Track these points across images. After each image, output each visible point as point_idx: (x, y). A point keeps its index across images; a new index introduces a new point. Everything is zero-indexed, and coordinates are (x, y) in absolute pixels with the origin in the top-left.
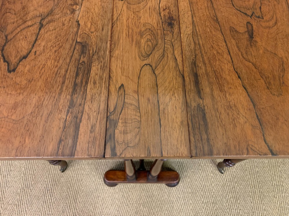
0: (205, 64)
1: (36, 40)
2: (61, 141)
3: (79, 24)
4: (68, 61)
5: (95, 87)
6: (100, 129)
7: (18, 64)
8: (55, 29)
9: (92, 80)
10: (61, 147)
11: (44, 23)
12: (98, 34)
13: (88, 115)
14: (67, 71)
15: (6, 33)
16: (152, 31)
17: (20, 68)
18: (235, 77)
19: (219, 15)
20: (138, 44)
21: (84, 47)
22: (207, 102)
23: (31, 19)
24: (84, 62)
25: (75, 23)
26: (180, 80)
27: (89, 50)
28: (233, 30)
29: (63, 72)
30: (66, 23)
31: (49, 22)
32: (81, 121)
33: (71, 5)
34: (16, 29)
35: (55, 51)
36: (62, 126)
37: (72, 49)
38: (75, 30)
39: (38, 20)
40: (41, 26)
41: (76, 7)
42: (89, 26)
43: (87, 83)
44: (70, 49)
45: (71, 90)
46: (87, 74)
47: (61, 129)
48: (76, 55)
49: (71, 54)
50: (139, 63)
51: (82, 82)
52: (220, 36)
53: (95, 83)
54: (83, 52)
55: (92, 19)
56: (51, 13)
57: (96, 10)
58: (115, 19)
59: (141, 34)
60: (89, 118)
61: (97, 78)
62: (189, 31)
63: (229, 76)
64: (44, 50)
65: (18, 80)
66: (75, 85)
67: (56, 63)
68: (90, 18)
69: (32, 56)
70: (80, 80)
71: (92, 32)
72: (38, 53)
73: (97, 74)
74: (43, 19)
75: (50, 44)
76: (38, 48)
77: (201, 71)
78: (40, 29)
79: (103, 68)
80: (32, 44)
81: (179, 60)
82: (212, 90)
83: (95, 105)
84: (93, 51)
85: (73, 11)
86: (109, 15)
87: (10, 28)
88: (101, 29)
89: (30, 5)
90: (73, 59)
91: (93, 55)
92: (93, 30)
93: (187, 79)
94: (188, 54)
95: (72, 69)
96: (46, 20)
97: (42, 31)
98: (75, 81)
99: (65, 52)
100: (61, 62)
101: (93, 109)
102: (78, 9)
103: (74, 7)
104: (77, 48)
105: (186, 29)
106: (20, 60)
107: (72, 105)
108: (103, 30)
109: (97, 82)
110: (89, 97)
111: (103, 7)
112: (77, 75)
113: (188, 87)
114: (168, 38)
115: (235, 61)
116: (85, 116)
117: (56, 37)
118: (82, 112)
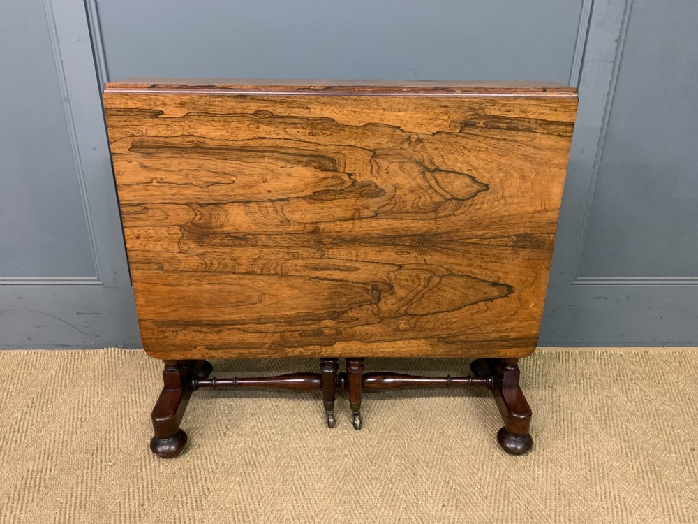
1: (455, 172)
2: (560, 135)
3: (438, 132)
4: (482, 138)
5: (513, 110)
7: (480, 183)
8: (442, 156)
9: (506, 113)
10: (565, 134)
11: (433, 168)
12: (452, 111)
13: (540, 114)
14: (493, 138)
15: (444, 200)
17: (485, 181)
21: (465, 124)
23: (428, 182)
24: (484, 123)
25: (436, 137)
27: (471, 119)
29: (494, 142)
30: (434, 146)
31: (432, 163)
32: (545, 120)
33: (410, 144)
34: (439, 193)
35: (469, 152)
36: (546, 136)
37: (468, 136)
38: (444, 135)
39: (428, 175)
40: (437, 170)
41: (414, 138)
42: (441, 121)
43: (508, 118)
44: (468, 138)
45: (513, 132)
46: (498, 119)
47: (550, 136)
48: (477, 131)
49: (475, 137)
51: (507, 123)
53: (509, 111)
54: (474, 125)
55: (431, 119)
57: (417, 115)
60: (543, 113)
61: (503, 109)
64: (466, 163)
65: (497, 180)
66: (509, 129)
67: (483, 149)
68: (430, 121)
69: (474, 173)
70: (504, 125)
71: (449, 117)
72: (469, 168)
73: (500, 110)
74: (428, 170)
75: (460, 158)
76: (464, 168)
78: (441, 171)
80: (458, 175)
83: (531, 109)
84: (472, 115)
85: (419, 141)
87: (437, 199)
88: (445, 108)
89: (408, 185)
90: (480, 134)
91: (477, 114)
92: (446, 117)
95: (492, 133)
96: (429, 166)
97: (443, 168)
98: (505, 129)
99: (471, 143)
100: (482, 145)
101: (535, 111)
102: (416, 136)
103: (414, 140)
104: (467, 131)
106: (477, 182)
107: (528, 130)
108: (447, 107)
109: (508, 108)
110: (523, 115)
111: (415, 108)
112: (498, 128)
116: (542, 117)
117: (453, 153)
118: (537, 120)
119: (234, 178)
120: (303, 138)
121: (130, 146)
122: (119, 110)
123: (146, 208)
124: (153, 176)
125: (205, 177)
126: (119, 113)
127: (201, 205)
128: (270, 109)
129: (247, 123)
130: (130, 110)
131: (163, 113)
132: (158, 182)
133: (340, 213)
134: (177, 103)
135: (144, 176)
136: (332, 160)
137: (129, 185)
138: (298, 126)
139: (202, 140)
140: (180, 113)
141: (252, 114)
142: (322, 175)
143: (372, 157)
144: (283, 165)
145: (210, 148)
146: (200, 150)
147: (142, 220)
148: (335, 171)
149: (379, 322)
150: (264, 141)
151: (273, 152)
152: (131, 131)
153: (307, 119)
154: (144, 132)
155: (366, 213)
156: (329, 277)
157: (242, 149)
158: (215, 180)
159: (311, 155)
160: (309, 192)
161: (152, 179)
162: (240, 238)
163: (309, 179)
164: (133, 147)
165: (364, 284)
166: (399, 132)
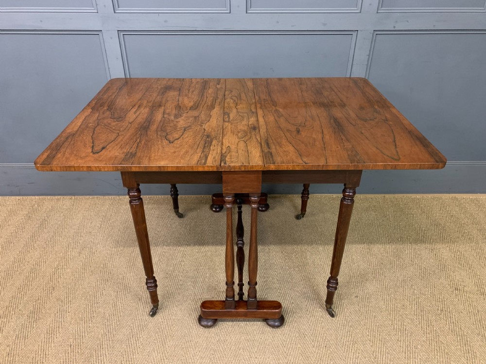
0: (272, 140)
6: (218, 158)
9: (213, 145)
12: (215, 132)
14: (200, 143)
16: (245, 131)
17: (175, 142)
18: (288, 144)
19: (282, 126)
20: (237, 135)
21: (208, 136)
22: (273, 150)
26: (259, 145)
28: (288, 130)
29: (198, 143)
31: (189, 129)
33: (200, 124)
36: (199, 157)
37: (202, 137)
38: (203, 131)
39: (183, 128)
40: (185, 130)
43: (210, 146)
45: (202, 148)
46: (210, 144)
50: (237, 140)
51: (208, 146)
52: (281, 132)
54: (208, 138)
55: (212, 128)
56: (190, 126)
58: (224, 128)
59: (239, 132)
60: (212, 155)
61: (216, 144)
62: (265, 130)
63: (284, 142)
64: (187, 137)
66: (204, 146)
67: (194, 141)
72: (184, 138)
74: (186, 128)
77: (270, 141)
79: (219, 142)
80: (181, 135)
81: (259, 139)
82: (276, 147)
83: (215, 152)
85: (201, 126)
86: (221, 127)
87: (168, 131)
88: (217, 131)
90: (203, 139)
91: (213, 138)
93: (263, 144)
94: (263, 137)
95: (203, 142)
97: (186, 132)
99: (198, 137)
100: (196, 140)
102: (204, 125)
104: (205, 136)
105: (263, 130)
106: (175, 140)
107: (203, 151)
109: (216, 146)
110: (212, 150)
111: (218, 125)
112: (205, 144)
113: (263, 146)
114: (253, 133)
115: (289, 139)
116: (210, 155)
148: (190, 110)
158: (190, 91)
162: (162, 93)
165: (125, 115)
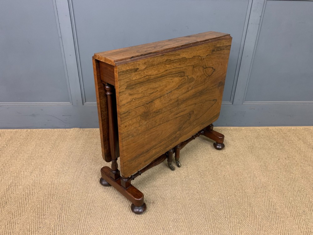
1: (209, 67)
3: (207, 55)
7: (214, 69)
8: (207, 63)
10: (229, 49)
15: (207, 77)
24: (216, 50)
25: (207, 57)
27: (214, 49)
30: (206, 60)
31: (205, 66)
32: (227, 46)
36: (226, 50)
42: (208, 51)
44: (213, 55)
46: (219, 47)
48: (215, 52)
57: (204, 51)
65: (217, 67)
66: (220, 50)
68: (206, 52)
69: (213, 66)
71: (210, 50)
73: (219, 44)
74: (204, 68)
75: (211, 62)
76: (211, 65)
78: (207, 68)
84: (214, 47)
87: (205, 77)
95: (217, 52)
102: (203, 58)
104: (213, 53)
107: (224, 49)
111: (204, 48)
117: (209, 61)
118: (225, 46)
119: (158, 89)
120: (178, 67)
121: (126, 87)
122: (123, 72)
123: (130, 112)
124: (133, 97)
125: (150, 91)
126: (123, 73)
127: (147, 104)
128: (170, 58)
129: (163, 65)
130: (127, 71)
131: (138, 68)
132: (134, 100)
133: (184, 91)
134: (143, 63)
135: (130, 98)
136: (184, 72)
137: (124, 105)
138: (177, 62)
139: (150, 77)
140: (143, 67)
141: (165, 62)
142: (181, 79)
143: (193, 68)
144: (171, 79)
145: (152, 79)
146: (149, 81)
147: (128, 118)
148: (184, 76)
149: (190, 126)
150: (168, 71)
151: (169, 74)
152: (127, 80)
153: (179, 59)
154: (131, 79)
155: (190, 88)
156: (180, 116)
157: (161, 76)
158: (152, 92)
159: (179, 72)
160: (177, 87)
161: (133, 99)
162: (157, 112)
163: (177, 82)
164: (127, 87)
165: (187, 114)
166: (200, 58)
